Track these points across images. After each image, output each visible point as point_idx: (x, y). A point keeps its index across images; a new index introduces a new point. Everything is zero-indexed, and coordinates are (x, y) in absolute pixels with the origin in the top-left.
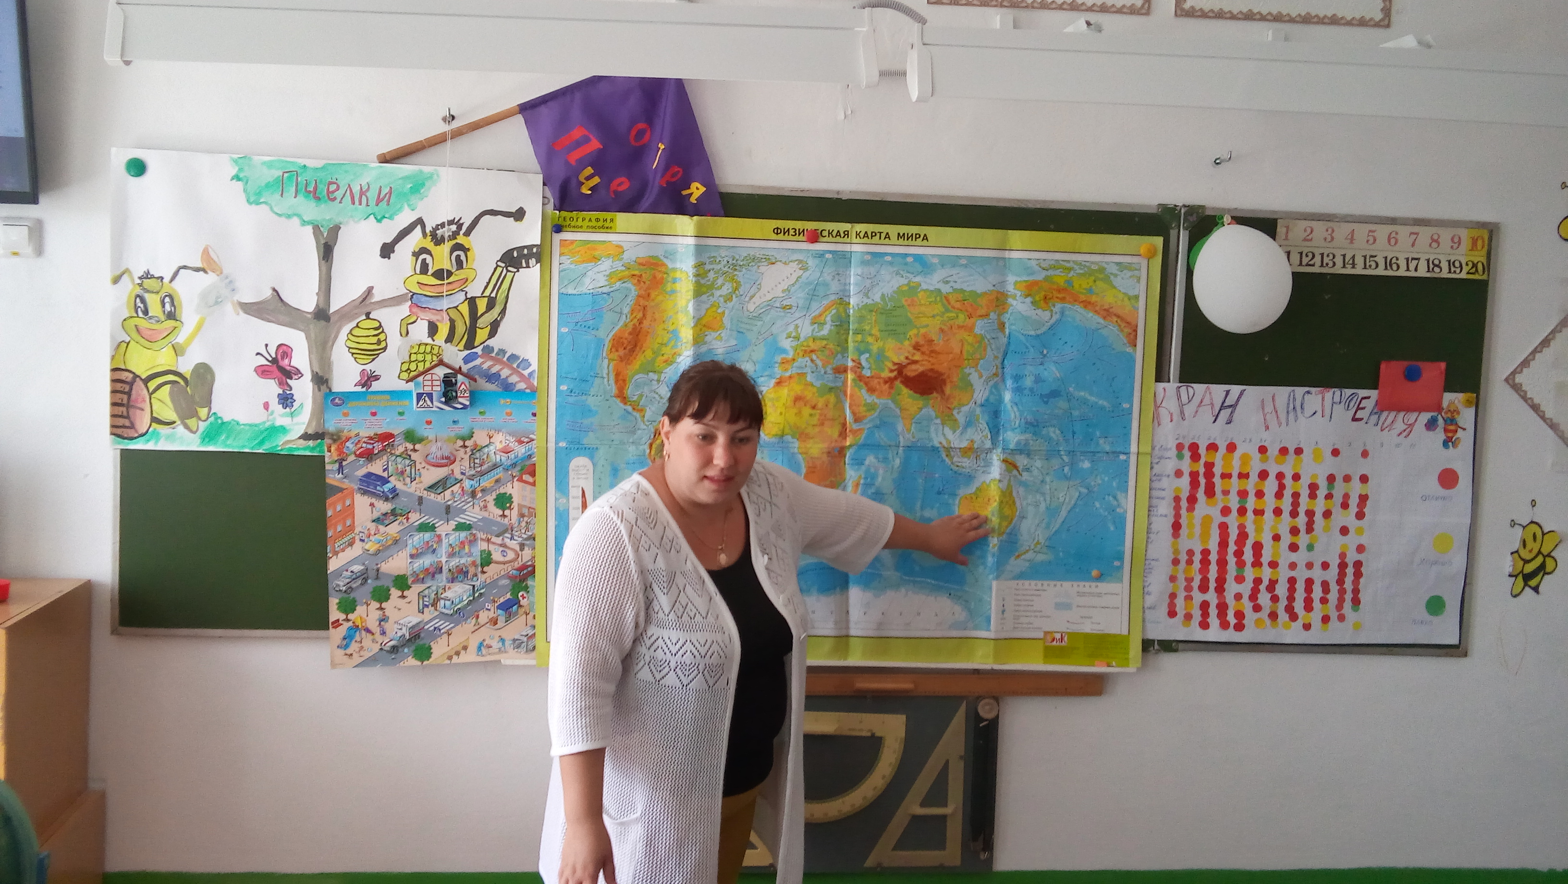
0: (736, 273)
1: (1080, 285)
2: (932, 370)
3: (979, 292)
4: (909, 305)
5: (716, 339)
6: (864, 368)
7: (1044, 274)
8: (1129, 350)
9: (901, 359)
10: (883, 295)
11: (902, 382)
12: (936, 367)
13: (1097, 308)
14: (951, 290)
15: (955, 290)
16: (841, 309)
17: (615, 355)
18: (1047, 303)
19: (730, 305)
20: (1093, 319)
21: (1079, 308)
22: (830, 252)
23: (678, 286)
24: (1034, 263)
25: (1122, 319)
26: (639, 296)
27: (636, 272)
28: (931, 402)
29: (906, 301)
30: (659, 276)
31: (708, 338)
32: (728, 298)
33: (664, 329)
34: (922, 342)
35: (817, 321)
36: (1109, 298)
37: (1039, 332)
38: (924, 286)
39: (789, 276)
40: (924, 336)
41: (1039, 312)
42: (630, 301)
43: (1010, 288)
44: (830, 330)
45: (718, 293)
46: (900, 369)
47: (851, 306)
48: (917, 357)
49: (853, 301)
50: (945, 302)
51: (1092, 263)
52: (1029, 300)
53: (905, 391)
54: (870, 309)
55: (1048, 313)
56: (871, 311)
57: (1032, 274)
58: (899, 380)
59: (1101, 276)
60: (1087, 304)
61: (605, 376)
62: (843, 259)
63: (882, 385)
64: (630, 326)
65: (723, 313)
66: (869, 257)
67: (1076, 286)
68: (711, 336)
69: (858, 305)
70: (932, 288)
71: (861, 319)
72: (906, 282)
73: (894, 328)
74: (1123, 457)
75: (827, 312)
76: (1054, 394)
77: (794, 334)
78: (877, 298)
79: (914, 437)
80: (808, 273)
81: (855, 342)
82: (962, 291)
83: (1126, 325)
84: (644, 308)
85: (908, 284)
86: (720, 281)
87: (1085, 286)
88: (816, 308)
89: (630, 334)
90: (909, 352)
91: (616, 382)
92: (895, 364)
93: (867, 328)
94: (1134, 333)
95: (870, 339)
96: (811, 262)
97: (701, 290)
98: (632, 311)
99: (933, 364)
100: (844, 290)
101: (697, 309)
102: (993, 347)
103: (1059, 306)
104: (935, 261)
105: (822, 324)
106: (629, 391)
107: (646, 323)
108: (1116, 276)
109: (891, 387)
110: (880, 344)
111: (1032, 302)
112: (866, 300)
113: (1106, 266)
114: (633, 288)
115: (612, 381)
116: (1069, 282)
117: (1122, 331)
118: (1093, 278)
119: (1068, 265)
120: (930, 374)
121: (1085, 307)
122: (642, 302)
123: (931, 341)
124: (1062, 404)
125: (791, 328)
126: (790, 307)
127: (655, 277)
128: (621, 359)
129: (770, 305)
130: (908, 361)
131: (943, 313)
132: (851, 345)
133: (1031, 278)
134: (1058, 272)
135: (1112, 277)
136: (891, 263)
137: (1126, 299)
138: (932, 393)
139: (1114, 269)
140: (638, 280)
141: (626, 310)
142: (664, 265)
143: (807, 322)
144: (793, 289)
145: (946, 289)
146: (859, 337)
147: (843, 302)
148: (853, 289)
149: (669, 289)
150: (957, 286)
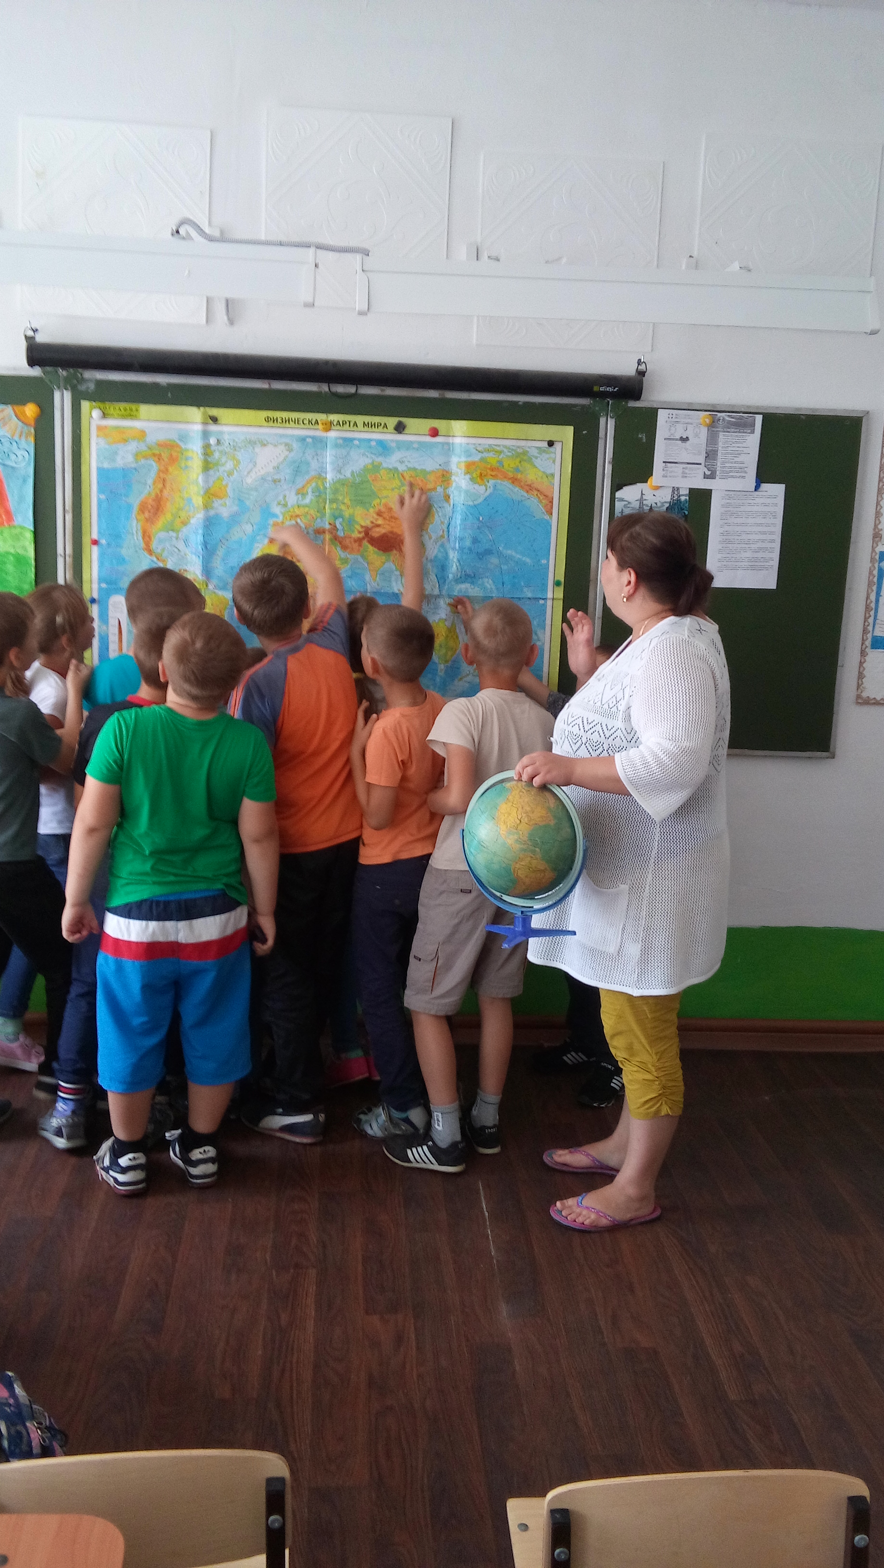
0: (236, 453)
1: (509, 465)
2: (392, 532)
3: (428, 470)
4: (373, 480)
5: (222, 505)
6: (338, 529)
7: (480, 456)
8: (547, 517)
9: (367, 523)
10: (353, 472)
11: (369, 542)
12: (395, 530)
13: (522, 484)
14: (405, 468)
15: (409, 469)
16: (320, 483)
17: (142, 517)
18: (482, 480)
19: (232, 478)
20: (517, 493)
21: (507, 484)
22: (307, 437)
23: (189, 463)
24: (472, 447)
25: (541, 493)
26: (160, 471)
27: (157, 452)
28: (392, 558)
29: (371, 477)
30: (174, 454)
31: (216, 505)
32: (230, 474)
33: (180, 497)
34: (383, 509)
35: (301, 492)
36: (531, 475)
37: (476, 503)
38: (385, 465)
39: (278, 455)
40: (386, 505)
41: (476, 486)
42: (153, 474)
43: (454, 467)
44: (311, 500)
45: (221, 469)
46: (367, 531)
47: (328, 481)
48: (380, 522)
49: (329, 476)
50: (401, 478)
51: (518, 447)
52: (468, 476)
53: (371, 548)
54: (343, 483)
55: (483, 488)
56: (343, 484)
57: (470, 456)
58: (366, 540)
59: (525, 458)
60: (514, 481)
61: (135, 533)
62: (319, 443)
63: (353, 543)
64: (153, 495)
65: (227, 485)
66: (341, 441)
67: (506, 464)
68: (217, 503)
69: (333, 479)
70: (391, 467)
71: (336, 491)
72: (370, 461)
73: (361, 498)
74: (541, 602)
75: (309, 485)
76: (488, 552)
77: (283, 502)
78: (348, 475)
79: (378, 585)
80: (292, 454)
81: (331, 509)
82: (415, 469)
83: (544, 497)
84: (164, 480)
85: (373, 463)
86: (223, 460)
87: (512, 465)
88: (300, 482)
89: (154, 500)
90: (373, 517)
91: (143, 538)
92: (362, 527)
93: (340, 498)
94: (550, 504)
95: (343, 507)
96: (295, 445)
97: (207, 467)
98: (154, 483)
99: (392, 527)
100: (322, 468)
101: (206, 481)
102: (440, 514)
103: (492, 482)
104: (394, 445)
105: (304, 495)
106: (154, 545)
107: (166, 493)
108: (536, 458)
109: (360, 545)
110: (351, 511)
111: (470, 479)
112: (339, 476)
113: (528, 449)
114: (154, 464)
115: (140, 538)
116: (500, 462)
117: (541, 502)
118: (518, 460)
119: (498, 448)
120: (390, 535)
121: (513, 483)
122: (162, 475)
123: (390, 509)
124: (494, 560)
125: (281, 498)
126: (280, 481)
127: (171, 455)
128: (147, 520)
129: (263, 479)
130: (372, 525)
131: (400, 487)
132: (328, 511)
133: (470, 459)
134: (491, 454)
135: (534, 459)
136: (358, 447)
137: (545, 476)
138: (392, 550)
139: (535, 452)
140: (159, 459)
141: (150, 482)
142: (178, 446)
143: (293, 493)
144: (281, 467)
145: (401, 468)
146: (334, 506)
147: (320, 477)
148: (329, 468)
149: (183, 465)
150: (410, 465)
